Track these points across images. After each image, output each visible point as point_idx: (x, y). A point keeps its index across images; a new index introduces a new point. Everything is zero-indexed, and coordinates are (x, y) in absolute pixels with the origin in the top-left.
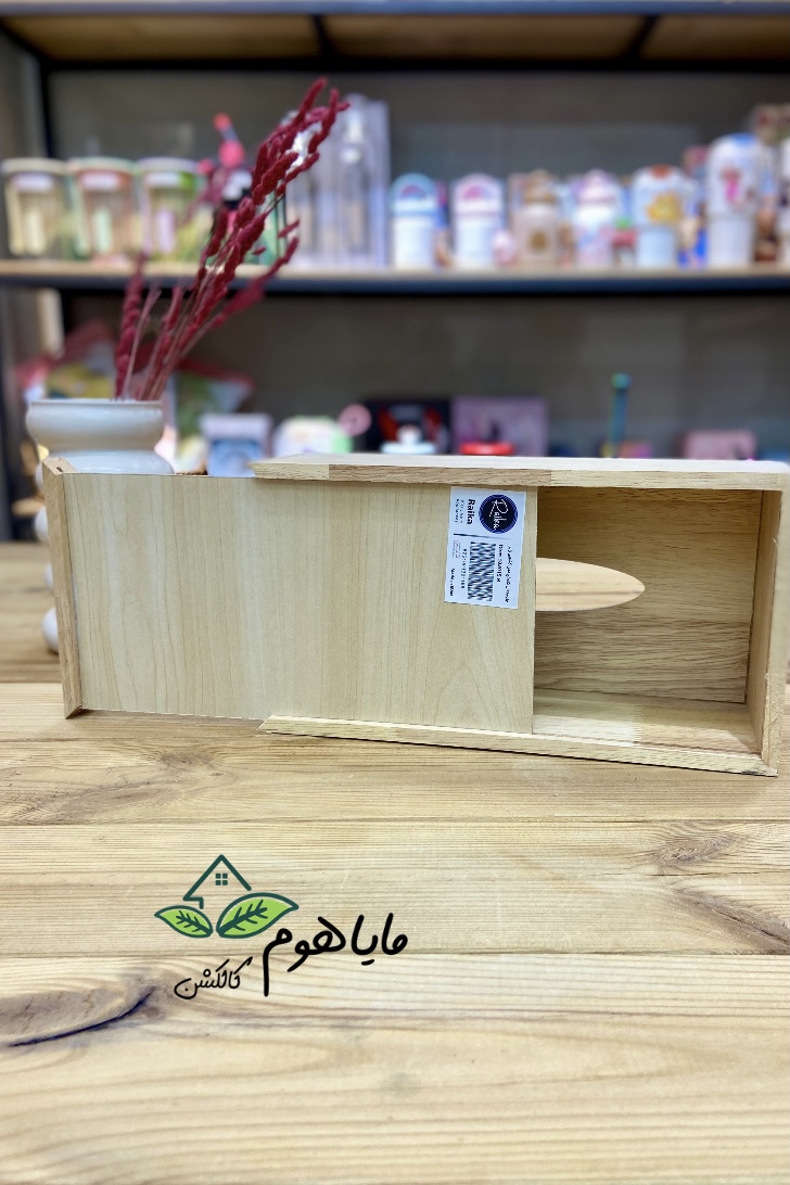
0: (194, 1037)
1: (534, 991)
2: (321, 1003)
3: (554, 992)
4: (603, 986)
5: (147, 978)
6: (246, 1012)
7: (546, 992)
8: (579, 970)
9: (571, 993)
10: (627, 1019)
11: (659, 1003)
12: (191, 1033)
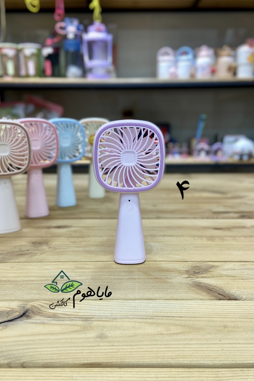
0: (40, 323)
1: (145, 311)
2: (79, 314)
3: (151, 311)
4: (166, 309)
5: (26, 307)
6: (56, 316)
7: (149, 311)
8: (159, 304)
9: (157, 311)
10: (172, 318)
11: (183, 314)
12: (39, 322)
